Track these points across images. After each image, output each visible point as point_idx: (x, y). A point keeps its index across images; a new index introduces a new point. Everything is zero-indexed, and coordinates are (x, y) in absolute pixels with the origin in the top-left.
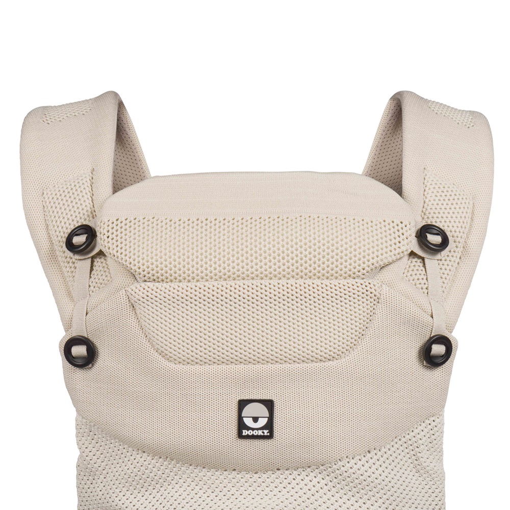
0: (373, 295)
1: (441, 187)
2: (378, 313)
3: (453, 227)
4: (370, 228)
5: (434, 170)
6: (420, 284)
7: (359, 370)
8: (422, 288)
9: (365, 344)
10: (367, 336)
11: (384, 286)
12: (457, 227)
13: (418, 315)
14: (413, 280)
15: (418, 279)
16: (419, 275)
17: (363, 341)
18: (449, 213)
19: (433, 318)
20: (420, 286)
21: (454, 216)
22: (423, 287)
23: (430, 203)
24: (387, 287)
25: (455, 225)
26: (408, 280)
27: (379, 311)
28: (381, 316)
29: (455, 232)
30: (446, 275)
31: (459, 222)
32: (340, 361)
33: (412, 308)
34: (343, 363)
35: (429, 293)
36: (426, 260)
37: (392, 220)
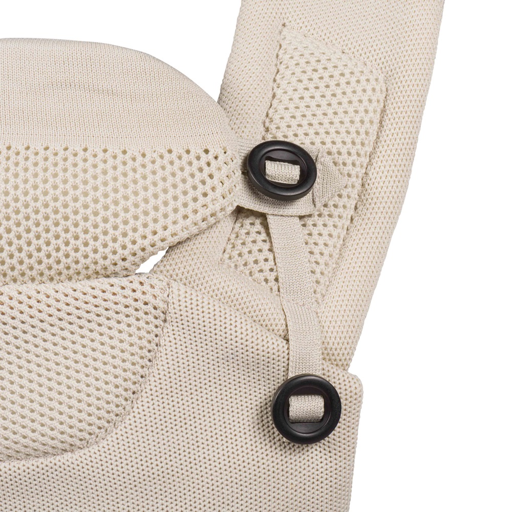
0: (149, 308)
1: (313, 60)
2: (167, 343)
3: (334, 143)
4: (140, 170)
5: (304, 28)
6: (261, 271)
7: (129, 467)
8: (266, 281)
9: (140, 411)
10: (143, 394)
11: (174, 284)
12: (344, 143)
13: (253, 340)
14: (245, 265)
15: (256, 262)
16: (257, 253)
17: (136, 406)
18: (325, 114)
19: (288, 340)
20: (261, 276)
21: (336, 120)
22: (268, 278)
23: (285, 98)
24: (182, 287)
25: (338, 140)
26: (233, 265)
27: (168, 339)
28: (173, 348)
29: (339, 153)
30: (322, 247)
31: (348, 132)
32: (86, 451)
33: (239, 326)
34: (94, 456)
35: (281, 290)
36: (271, 220)
37: (186, 148)
